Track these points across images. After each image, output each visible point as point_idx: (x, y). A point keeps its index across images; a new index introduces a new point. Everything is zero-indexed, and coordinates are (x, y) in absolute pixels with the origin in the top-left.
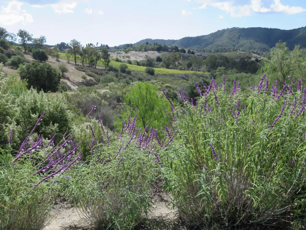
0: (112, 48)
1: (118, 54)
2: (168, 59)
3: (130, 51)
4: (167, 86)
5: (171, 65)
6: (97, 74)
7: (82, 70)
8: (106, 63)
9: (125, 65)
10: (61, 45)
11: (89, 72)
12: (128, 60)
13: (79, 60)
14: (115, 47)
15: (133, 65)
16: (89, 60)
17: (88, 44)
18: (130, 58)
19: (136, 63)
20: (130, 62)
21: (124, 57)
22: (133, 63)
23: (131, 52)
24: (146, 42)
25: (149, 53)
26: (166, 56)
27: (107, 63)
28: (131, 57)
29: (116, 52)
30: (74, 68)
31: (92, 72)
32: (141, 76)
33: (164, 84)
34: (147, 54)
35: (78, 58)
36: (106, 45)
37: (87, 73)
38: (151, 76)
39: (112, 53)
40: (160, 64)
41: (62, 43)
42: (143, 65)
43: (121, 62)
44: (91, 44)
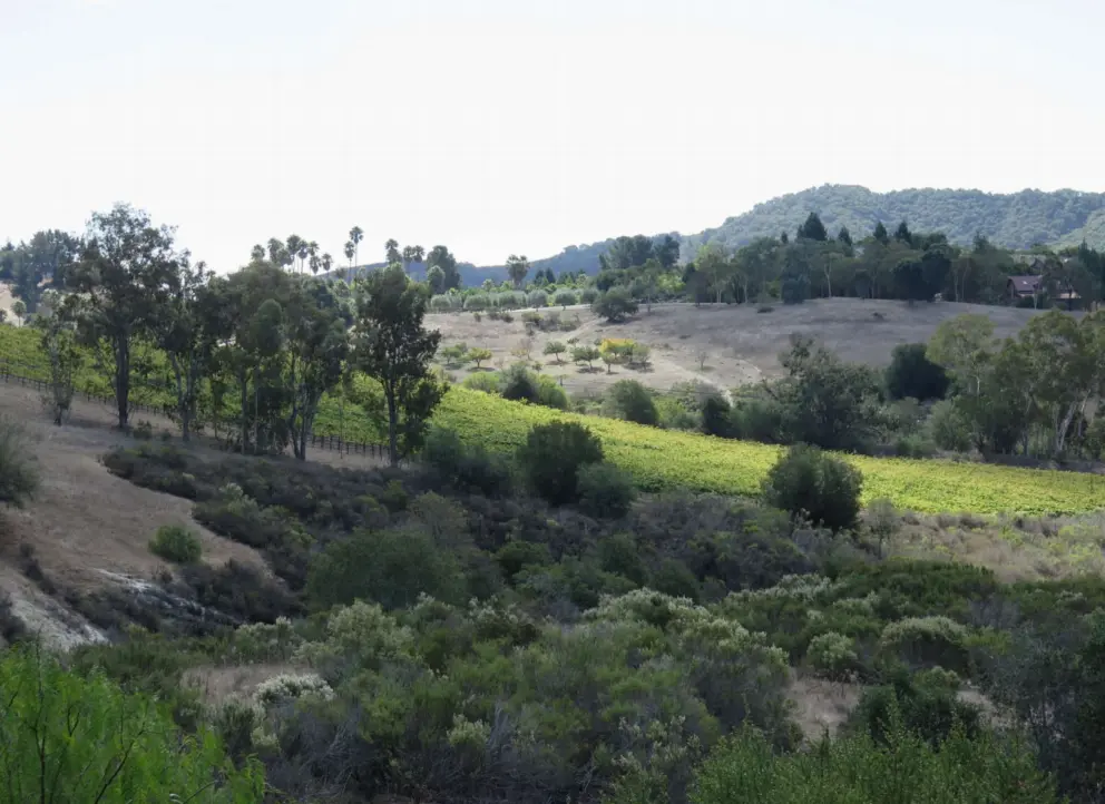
0: (490, 276)
1: (540, 335)
2: (1002, 376)
3: (654, 300)
4: (926, 635)
5: (1035, 426)
6: (305, 512)
7: (168, 475)
8: (402, 417)
9: (579, 435)
10: (37, 259)
11: (230, 497)
12: (624, 384)
13: (157, 386)
14: (518, 270)
15: (663, 427)
16: (250, 386)
17: (265, 245)
18: (644, 366)
19: (697, 415)
20: (638, 408)
21: (592, 356)
22: (663, 416)
23: (658, 307)
24: (804, 218)
25: (825, 321)
26: (986, 343)
27: (409, 411)
28: (654, 357)
29: (516, 313)
30: (100, 469)
31: (252, 502)
32: (722, 535)
33: (896, 617)
34: (804, 329)
35: (146, 368)
36: (428, 249)
37: (205, 507)
38: (823, 533)
39: (486, 322)
40: (929, 425)
41: (41, 239)
42: (761, 429)
43: (555, 401)
44: (295, 244)
